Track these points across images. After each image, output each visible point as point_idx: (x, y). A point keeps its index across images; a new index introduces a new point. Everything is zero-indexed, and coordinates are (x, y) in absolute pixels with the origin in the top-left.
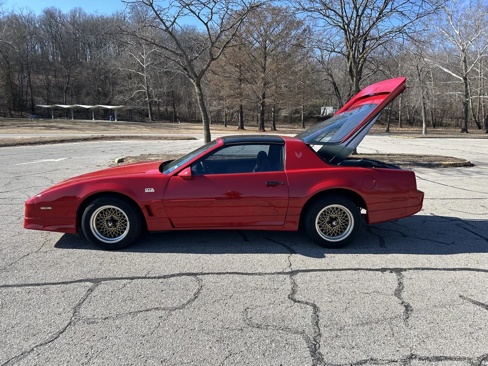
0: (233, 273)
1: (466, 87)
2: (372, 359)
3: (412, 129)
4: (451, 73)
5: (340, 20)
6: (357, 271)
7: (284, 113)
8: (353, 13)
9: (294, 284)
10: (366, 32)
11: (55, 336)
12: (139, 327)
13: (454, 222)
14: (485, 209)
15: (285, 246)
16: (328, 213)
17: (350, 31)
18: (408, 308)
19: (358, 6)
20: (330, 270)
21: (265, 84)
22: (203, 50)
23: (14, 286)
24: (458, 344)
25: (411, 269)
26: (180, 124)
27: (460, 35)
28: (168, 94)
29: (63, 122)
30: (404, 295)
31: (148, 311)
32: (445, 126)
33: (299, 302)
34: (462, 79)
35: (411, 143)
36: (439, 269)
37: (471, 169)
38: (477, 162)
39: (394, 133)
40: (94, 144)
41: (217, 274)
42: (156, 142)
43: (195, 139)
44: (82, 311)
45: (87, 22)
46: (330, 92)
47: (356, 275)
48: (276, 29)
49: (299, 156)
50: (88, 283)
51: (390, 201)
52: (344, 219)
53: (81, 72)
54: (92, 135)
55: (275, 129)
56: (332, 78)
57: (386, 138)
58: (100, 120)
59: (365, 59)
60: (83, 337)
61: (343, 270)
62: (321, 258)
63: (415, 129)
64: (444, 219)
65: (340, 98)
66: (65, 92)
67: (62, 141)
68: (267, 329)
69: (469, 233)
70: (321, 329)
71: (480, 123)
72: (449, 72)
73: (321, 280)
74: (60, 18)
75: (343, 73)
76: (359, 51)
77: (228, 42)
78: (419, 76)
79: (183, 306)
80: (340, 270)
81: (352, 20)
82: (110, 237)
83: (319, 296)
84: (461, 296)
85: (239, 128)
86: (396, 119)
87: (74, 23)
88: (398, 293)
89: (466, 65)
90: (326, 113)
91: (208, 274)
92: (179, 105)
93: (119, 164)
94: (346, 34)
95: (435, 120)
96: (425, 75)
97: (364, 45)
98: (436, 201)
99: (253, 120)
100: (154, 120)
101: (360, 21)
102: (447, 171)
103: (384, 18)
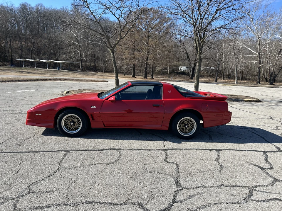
0: (136, 149)
1: (260, 58)
2: (203, 186)
3: (230, 81)
4: (252, 50)
5: (191, 20)
6: (197, 150)
7: (158, 69)
8: (198, 17)
9: (167, 154)
10: (205, 27)
11: (53, 174)
12: (92, 171)
13: (247, 129)
14: (264, 123)
15: (161, 138)
16: (184, 121)
17: (197, 26)
18: (221, 166)
19: (201, 13)
20: (184, 149)
21: (148, 53)
22: (116, 33)
23: (26, 152)
24: (243, 181)
25: (224, 150)
26: (98, 73)
27: (257, 29)
28: (92, 56)
29: (30, 69)
30: (220, 161)
31: (96, 164)
32: (248, 80)
33: (169, 162)
34: (257, 54)
35: (228, 88)
36: (238, 150)
37: (260, 103)
38: (263, 100)
39: (220, 83)
40: (49, 83)
41: (128, 149)
42: (86, 82)
43: (107, 82)
44: (63, 164)
45: (45, 12)
46: (185, 58)
47: (197, 151)
48: (155, 22)
49: (170, 92)
50: (63, 152)
51: (215, 116)
52: (191, 125)
53: (41, 41)
54: (47, 77)
55: (153, 78)
56: (186, 51)
57: (215, 85)
58: (51, 69)
59: (204, 42)
60: (66, 175)
61: (190, 149)
62: (180, 143)
63: (231, 81)
64: (242, 128)
65: (190, 62)
66: (31, 52)
67: (31, 80)
68: (154, 173)
69: (254, 134)
70: (180, 174)
71: (267, 78)
72: (251, 50)
73: (180, 153)
74: (30, 9)
75: (192, 48)
76: (201, 37)
77: (130, 29)
78: (234, 51)
79: (113, 163)
80: (189, 149)
81: (198, 21)
82: (71, 130)
83: (179, 160)
84: (247, 162)
85: (132, 77)
86: (221, 75)
87: (38, 12)
88: (217, 160)
89: (260, 46)
90: (182, 70)
91: (124, 149)
92: (98, 62)
93: (67, 94)
94: (194, 28)
95: (242, 76)
96: (237, 51)
97: (204, 34)
98: (239, 119)
99: (140, 72)
100: (83, 70)
101: (202, 21)
102: (246, 104)
103: (215, 20)
